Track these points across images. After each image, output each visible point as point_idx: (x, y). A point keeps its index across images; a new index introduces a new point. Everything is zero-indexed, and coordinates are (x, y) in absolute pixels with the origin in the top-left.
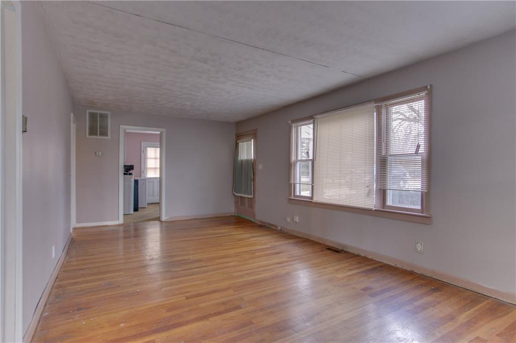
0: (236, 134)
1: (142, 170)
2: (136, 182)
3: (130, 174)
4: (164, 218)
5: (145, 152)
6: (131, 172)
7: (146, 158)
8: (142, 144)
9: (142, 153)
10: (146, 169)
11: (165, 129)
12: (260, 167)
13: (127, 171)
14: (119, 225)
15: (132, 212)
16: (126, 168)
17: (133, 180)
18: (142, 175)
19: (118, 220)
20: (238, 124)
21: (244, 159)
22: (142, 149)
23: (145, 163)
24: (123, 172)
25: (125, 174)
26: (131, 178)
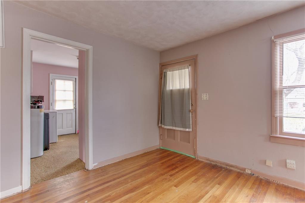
0: (160, 64)
1: (51, 102)
2: (47, 116)
3: (38, 107)
4: (91, 165)
5: (53, 84)
6: (39, 104)
7: (54, 90)
8: (51, 76)
9: (51, 86)
10: (54, 101)
11: (92, 47)
12: (204, 97)
13: (35, 104)
14: (22, 194)
15: (41, 153)
16: (33, 99)
17: (42, 114)
18: (51, 107)
19: (21, 184)
20: (163, 53)
21: (174, 88)
22: (51, 81)
23: (53, 95)
24: (30, 104)
25: (32, 107)
26: (41, 112)
